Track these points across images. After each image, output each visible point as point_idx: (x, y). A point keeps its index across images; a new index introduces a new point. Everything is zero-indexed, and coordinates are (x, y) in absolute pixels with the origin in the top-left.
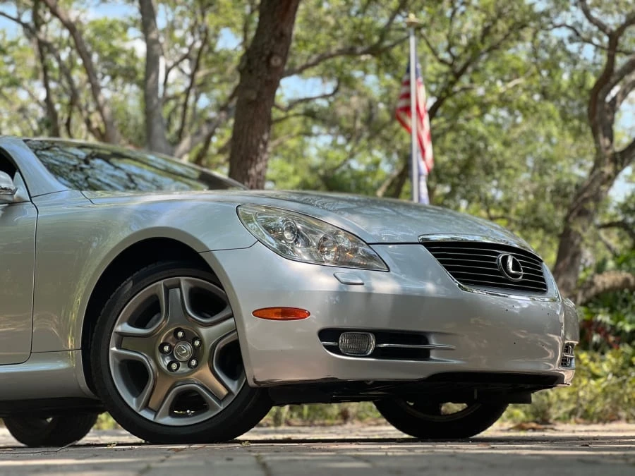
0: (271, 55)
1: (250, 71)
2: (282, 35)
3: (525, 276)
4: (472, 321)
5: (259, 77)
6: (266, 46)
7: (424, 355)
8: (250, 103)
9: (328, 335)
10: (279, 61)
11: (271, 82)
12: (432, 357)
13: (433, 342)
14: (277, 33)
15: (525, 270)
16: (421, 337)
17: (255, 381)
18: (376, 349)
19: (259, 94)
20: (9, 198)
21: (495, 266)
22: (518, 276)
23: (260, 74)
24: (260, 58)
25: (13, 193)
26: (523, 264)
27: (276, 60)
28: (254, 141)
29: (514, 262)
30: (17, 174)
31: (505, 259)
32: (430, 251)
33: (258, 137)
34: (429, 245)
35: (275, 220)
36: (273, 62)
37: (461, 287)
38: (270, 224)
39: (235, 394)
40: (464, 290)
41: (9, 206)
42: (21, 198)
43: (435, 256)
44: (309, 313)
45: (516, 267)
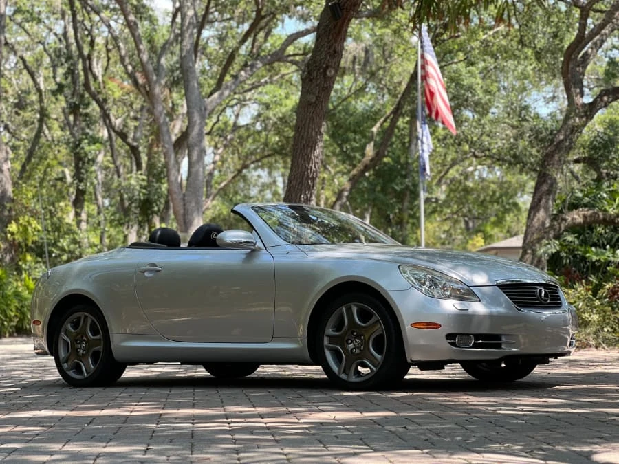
0: (327, 67)
1: (311, 80)
2: (335, 52)
3: (551, 300)
5: (317, 85)
6: (323, 61)
7: (499, 346)
8: (310, 104)
9: (450, 337)
10: (333, 72)
11: (327, 88)
12: (503, 347)
13: (504, 339)
14: (331, 51)
15: (551, 296)
16: (498, 337)
17: (411, 360)
18: (474, 343)
19: (318, 98)
20: (253, 248)
21: (535, 296)
22: (547, 300)
23: (318, 82)
24: (319, 70)
25: (255, 245)
26: (550, 292)
27: (330, 72)
28: (313, 134)
29: (545, 292)
30: (254, 231)
31: (540, 291)
32: (501, 289)
33: (317, 130)
34: (501, 286)
35: (419, 274)
36: (328, 73)
37: (518, 309)
38: (416, 277)
39: (381, 363)
40: (520, 310)
41: (253, 251)
42: (259, 248)
43: (504, 292)
44: (440, 326)
45: (546, 295)
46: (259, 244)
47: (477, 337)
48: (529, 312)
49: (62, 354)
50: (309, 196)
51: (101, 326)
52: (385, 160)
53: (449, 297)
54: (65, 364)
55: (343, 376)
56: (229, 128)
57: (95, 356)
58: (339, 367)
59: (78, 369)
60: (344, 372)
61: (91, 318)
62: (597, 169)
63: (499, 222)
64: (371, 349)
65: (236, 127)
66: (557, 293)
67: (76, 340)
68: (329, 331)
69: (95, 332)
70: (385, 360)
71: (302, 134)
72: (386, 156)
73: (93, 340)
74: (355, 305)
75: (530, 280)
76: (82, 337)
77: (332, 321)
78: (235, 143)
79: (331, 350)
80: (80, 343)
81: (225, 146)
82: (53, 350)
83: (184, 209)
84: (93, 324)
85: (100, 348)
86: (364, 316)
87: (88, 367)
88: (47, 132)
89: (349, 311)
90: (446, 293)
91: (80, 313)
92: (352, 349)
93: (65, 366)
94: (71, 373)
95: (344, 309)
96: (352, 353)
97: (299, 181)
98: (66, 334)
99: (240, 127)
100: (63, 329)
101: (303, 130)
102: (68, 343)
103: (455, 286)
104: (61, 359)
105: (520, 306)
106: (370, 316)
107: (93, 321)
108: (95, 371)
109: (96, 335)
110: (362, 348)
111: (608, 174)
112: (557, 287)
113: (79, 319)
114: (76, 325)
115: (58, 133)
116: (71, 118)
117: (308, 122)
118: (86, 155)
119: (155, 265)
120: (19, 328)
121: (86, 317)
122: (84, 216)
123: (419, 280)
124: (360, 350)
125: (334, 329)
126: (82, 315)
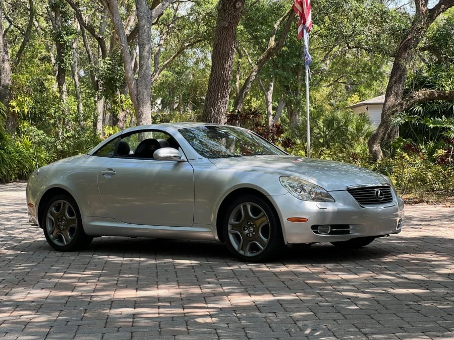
1: (225, 11)
3: (385, 197)
4: (365, 215)
5: (229, 14)
7: (348, 232)
9: (314, 227)
11: (236, 16)
12: (350, 232)
13: (351, 227)
15: (385, 195)
16: (347, 226)
17: (287, 243)
18: (331, 231)
19: (230, 23)
20: (179, 160)
21: (373, 196)
22: (382, 198)
23: (230, 12)
24: (230, 3)
25: (180, 158)
26: (383, 192)
27: (239, 4)
28: (227, 49)
29: (381, 192)
30: (179, 148)
31: (377, 192)
32: (350, 192)
33: (229, 47)
34: (350, 191)
35: (294, 183)
36: (237, 5)
37: (362, 207)
38: (291, 185)
39: (267, 244)
40: (363, 207)
41: (179, 162)
42: (183, 160)
43: (352, 194)
44: (308, 220)
45: (381, 194)
46: (183, 158)
47: (333, 226)
48: (369, 208)
49: (49, 228)
50: (224, 93)
51: (75, 210)
52: (284, 49)
53: (313, 199)
54: (51, 235)
55: (242, 252)
56: (171, 19)
57: (72, 231)
58: (239, 246)
59: (60, 239)
60: (242, 249)
61: (68, 204)
62: (438, 55)
63: (369, 86)
64: (261, 234)
65: (176, 18)
66: (390, 192)
67: (58, 219)
68: (232, 221)
69: (71, 214)
70: (270, 242)
71: (219, 50)
72: (284, 46)
73: (71, 219)
74: (250, 204)
75: (371, 184)
76: (62, 217)
77: (233, 214)
78: (175, 30)
79: (233, 234)
80: (61, 221)
81: (168, 33)
82: (42, 224)
83: (137, 91)
84: (69, 209)
85: (75, 225)
86: (256, 211)
87: (67, 237)
88: (36, 23)
89: (245, 207)
90: (312, 195)
91: (61, 201)
92: (248, 234)
93: (51, 236)
94: (56, 242)
95: (242, 206)
96: (248, 236)
97: (217, 83)
98: (51, 215)
99: (178, 18)
100: (49, 211)
101: (219, 47)
102: (52, 221)
103: (318, 191)
104: (48, 232)
105: (362, 204)
106: (260, 211)
107: (69, 207)
108: (72, 241)
109: (72, 216)
110: (254, 234)
111: (446, 58)
112: (389, 187)
113: (60, 204)
114: (58, 209)
115: (44, 24)
116: (53, 14)
117: (223, 41)
118: (65, 43)
119: (111, 170)
120: (20, 175)
121: (64, 203)
122: (64, 88)
123: (293, 187)
124: (253, 235)
125: (235, 220)
126: (62, 201)
